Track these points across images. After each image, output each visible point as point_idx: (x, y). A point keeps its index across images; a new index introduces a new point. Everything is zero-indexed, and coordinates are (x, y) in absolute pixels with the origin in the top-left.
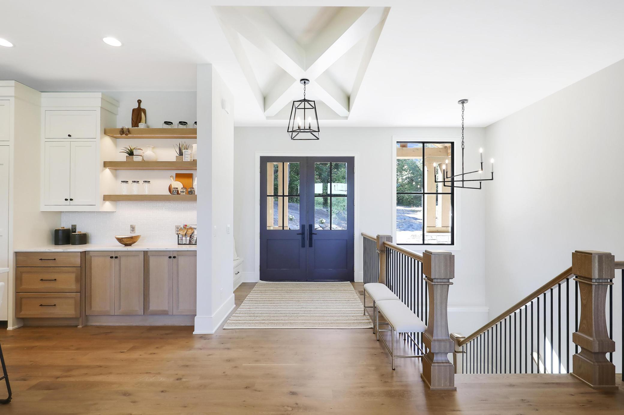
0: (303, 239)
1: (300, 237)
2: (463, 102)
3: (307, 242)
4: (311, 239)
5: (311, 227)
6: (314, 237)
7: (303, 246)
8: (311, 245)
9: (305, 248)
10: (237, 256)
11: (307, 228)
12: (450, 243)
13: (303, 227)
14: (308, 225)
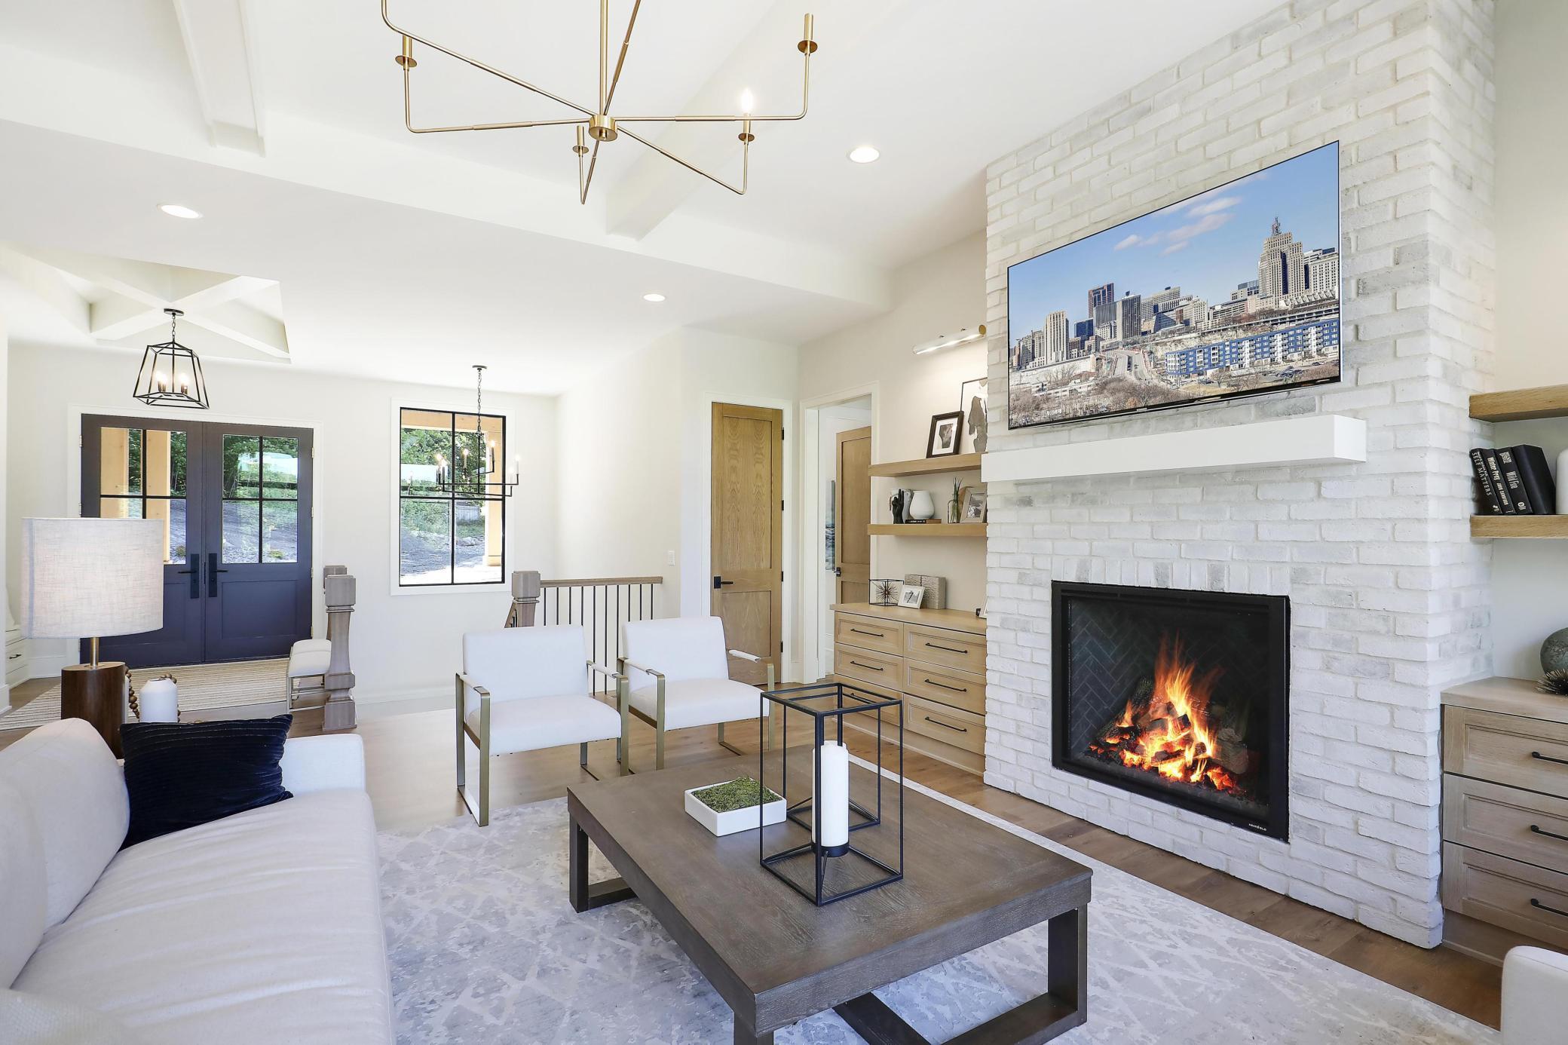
0: (195, 582)
1: (187, 577)
2: (480, 368)
3: (203, 587)
4: (213, 581)
5: (214, 558)
6: (220, 577)
7: (195, 594)
8: (213, 593)
9: (199, 599)
10: (15, 624)
11: (203, 560)
12: (501, 580)
13: (194, 559)
14: (208, 556)
